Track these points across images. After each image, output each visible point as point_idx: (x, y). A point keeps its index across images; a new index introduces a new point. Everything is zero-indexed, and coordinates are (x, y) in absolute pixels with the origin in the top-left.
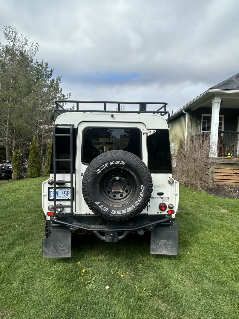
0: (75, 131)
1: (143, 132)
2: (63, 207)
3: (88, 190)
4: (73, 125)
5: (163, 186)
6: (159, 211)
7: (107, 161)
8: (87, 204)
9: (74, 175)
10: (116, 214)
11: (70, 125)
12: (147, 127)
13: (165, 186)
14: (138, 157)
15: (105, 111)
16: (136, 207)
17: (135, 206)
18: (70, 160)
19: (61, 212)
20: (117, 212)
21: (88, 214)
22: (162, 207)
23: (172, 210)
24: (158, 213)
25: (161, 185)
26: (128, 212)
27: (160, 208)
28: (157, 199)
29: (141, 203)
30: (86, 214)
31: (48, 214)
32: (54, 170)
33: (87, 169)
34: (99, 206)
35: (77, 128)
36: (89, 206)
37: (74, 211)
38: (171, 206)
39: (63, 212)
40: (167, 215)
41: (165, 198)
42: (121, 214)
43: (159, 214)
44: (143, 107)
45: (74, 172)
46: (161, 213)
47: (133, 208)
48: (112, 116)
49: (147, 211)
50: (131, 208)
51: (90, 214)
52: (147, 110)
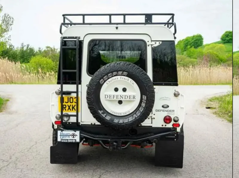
0: (81, 43)
1: (148, 44)
2: (69, 116)
3: (91, 99)
4: (79, 38)
5: (168, 99)
6: (164, 124)
7: (110, 72)
8: (91, 113)
9: (79, 86)
10: (118, 123)
11: (76, 38)
12: (152, 39)
13: (170, 99)
14: (141, 68)
15: (110, 23)
16: (138, 117)
17: (137, 115)
18: (76, 71)
19: (67, 121)
20: (119, 121)
21: (93, 124)
22: (167, 119)
23: (177, 123)
24: (162, 125)
25: (166, 98)
26: (130, 121)
27: (164, 121)
28: (162, 111)
29: (143, 112)
30: (92, 124)
31: (56, 122)
32: (61, 81)
33: (92, 80)
34: (102, 115)
35: (83, 40)
36: (93, 114)
37: (79, 121)
38: (176, 119)
39: (69, 121)
40: (172, 128)
41: (170, 111)
42: (123, 123)
43: (164, 126)
44: (149, 18)
45: (80, 83)
46: (166, 126)
47: (135, 117)
48: (117, 28)
49: (152, 123)
50: (133, 117)
51: (95, 124)
52: (153, 22)
